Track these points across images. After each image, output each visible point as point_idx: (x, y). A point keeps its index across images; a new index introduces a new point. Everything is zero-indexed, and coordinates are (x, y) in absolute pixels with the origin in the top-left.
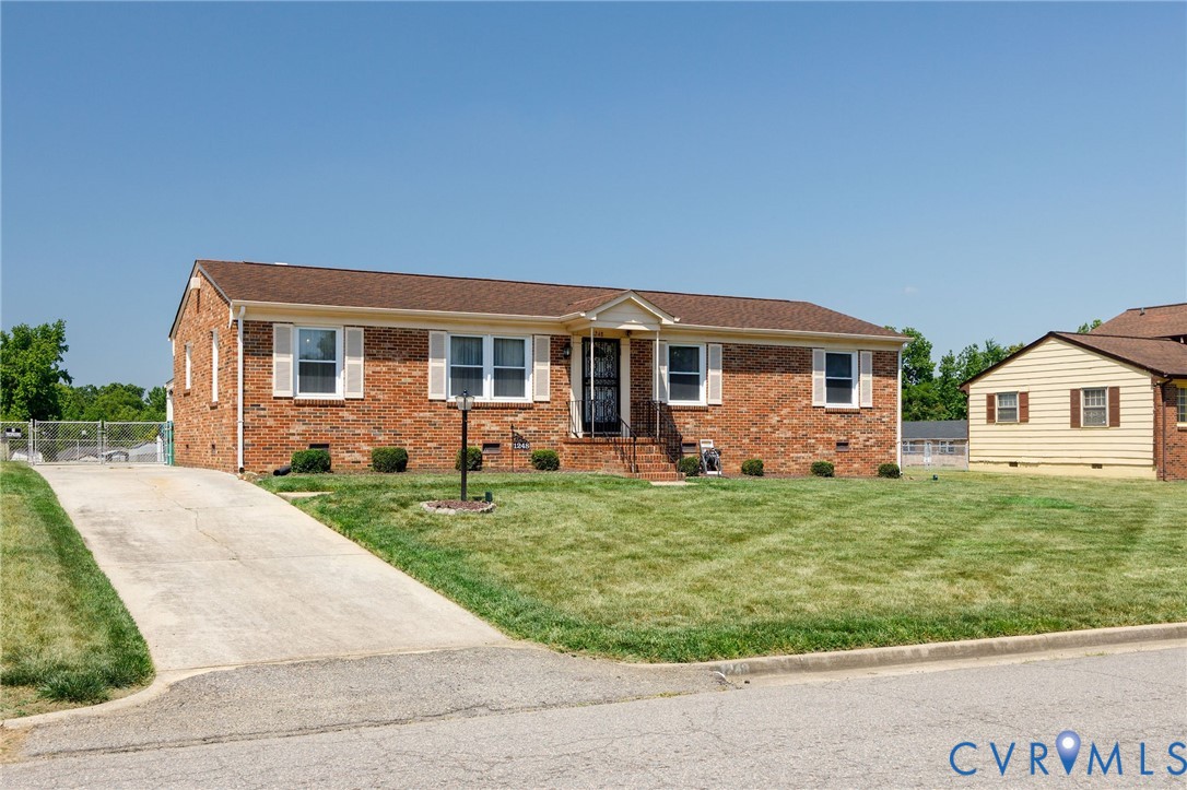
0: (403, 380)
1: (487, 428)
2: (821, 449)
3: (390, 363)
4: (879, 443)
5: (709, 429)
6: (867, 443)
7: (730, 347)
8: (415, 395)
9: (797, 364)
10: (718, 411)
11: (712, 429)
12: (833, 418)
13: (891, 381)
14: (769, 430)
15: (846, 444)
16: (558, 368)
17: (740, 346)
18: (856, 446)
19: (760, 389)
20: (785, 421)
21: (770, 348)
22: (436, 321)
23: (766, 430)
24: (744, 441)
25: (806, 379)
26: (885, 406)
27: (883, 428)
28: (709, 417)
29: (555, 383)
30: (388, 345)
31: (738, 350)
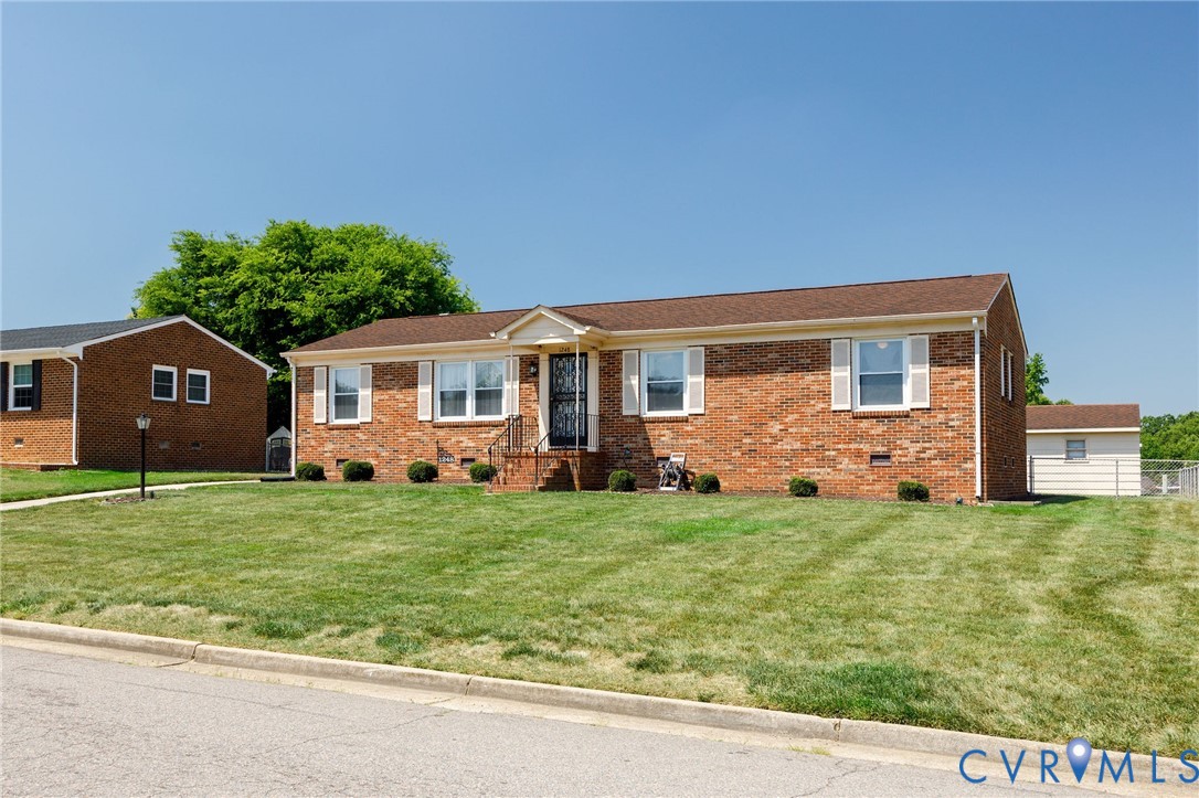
0: (400, 405)
1: (464, 445)
2: (845, 463)
3: (391, 392)
4: (943, 455)
5: (689, 441)
6: (922, 455)
7: (716, 349)
8: (407, 418)
9: (809, 361)
10: (700, 421)
11: (692, 441)
12: (864, 424)
13: (965, 372)
14: (768, 440)
15: (888, 457)
16: (527, 385)
17: (728, 347)
18: (903, 459)
19: (755, 394)
20: (790, 430)
21: (767, 345)
22: (423, 354)
23: (764, 441)
24: (734, 454)
25: (822, 378)
26: (956, 405)
27: (950, 434)
28: (689, 428)
29: (523, 400)
30: (390, 377)
31: (726, 351)
